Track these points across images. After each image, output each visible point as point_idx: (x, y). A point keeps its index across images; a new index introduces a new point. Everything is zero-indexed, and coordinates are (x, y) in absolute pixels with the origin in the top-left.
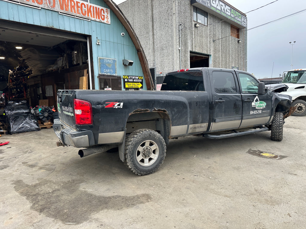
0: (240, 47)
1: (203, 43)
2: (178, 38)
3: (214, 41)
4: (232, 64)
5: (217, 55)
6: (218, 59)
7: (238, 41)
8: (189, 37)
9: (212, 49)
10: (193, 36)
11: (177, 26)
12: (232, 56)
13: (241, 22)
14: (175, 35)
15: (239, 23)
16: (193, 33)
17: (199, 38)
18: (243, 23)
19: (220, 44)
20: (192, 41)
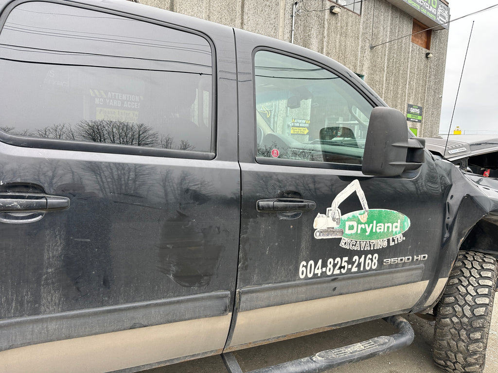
0: (430, 68)
1: (348, 50)
2: (288, 29)
3: (372, 48)
4: (409, 100)
5: (377, 78)
6: (377, 86)
7: (427, 54)
8: (314, 32)
9: (367, 64)
10: (323, 31)
11: (289, 6)
12: (410, 83)
13: (436, 15)
14: (281, 24)
15: (431, 16)
16: (326, 26)
17: (338, 36)
18: (440, 17)
19: (385, 55)
20: (322, 42)
